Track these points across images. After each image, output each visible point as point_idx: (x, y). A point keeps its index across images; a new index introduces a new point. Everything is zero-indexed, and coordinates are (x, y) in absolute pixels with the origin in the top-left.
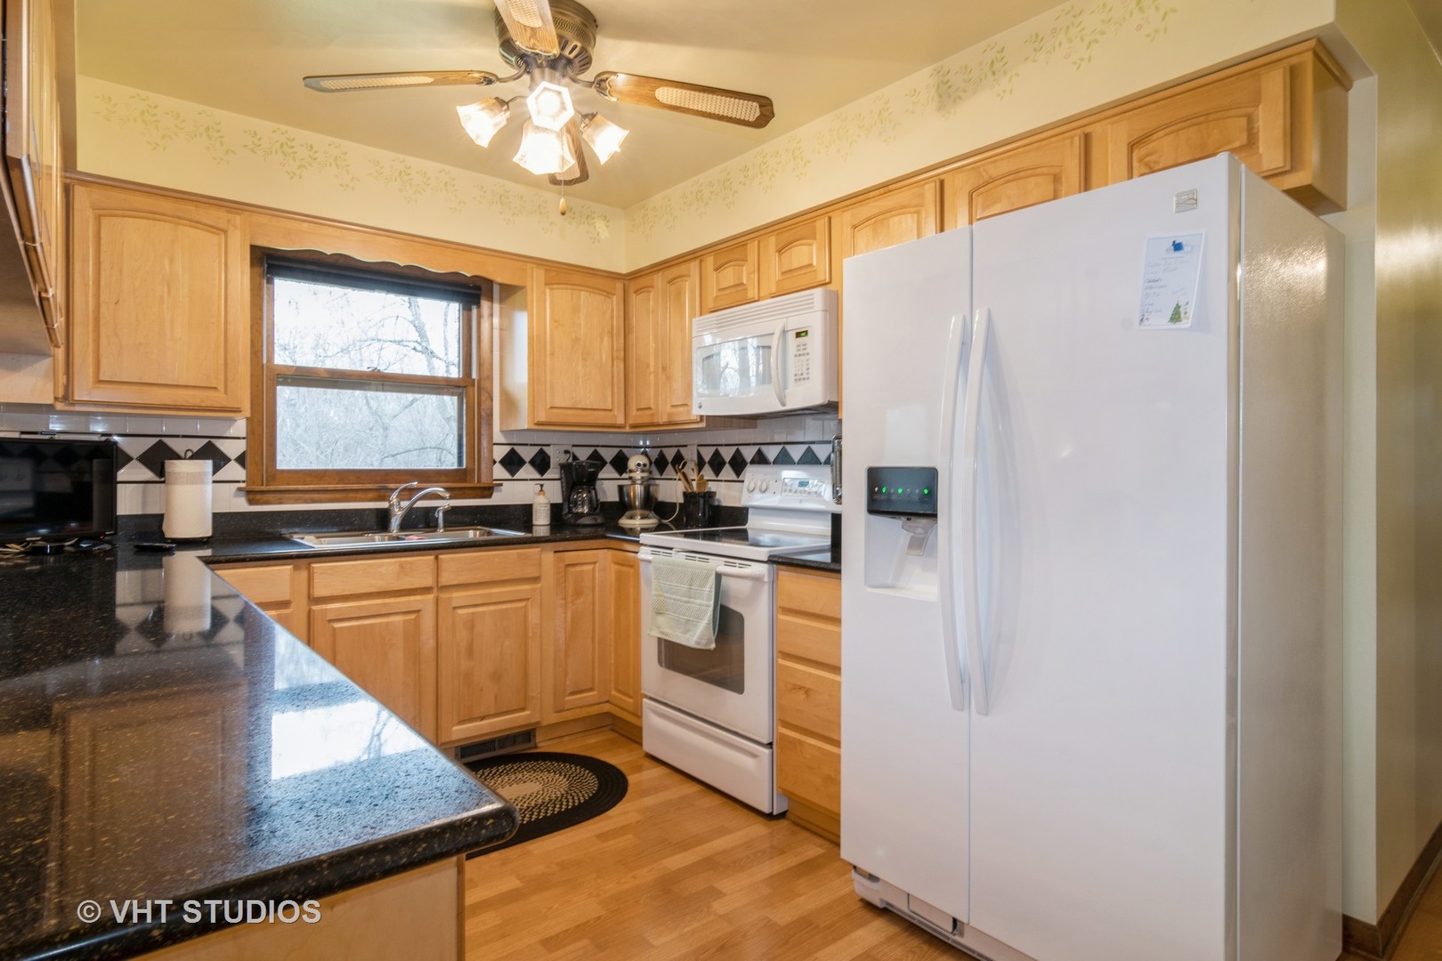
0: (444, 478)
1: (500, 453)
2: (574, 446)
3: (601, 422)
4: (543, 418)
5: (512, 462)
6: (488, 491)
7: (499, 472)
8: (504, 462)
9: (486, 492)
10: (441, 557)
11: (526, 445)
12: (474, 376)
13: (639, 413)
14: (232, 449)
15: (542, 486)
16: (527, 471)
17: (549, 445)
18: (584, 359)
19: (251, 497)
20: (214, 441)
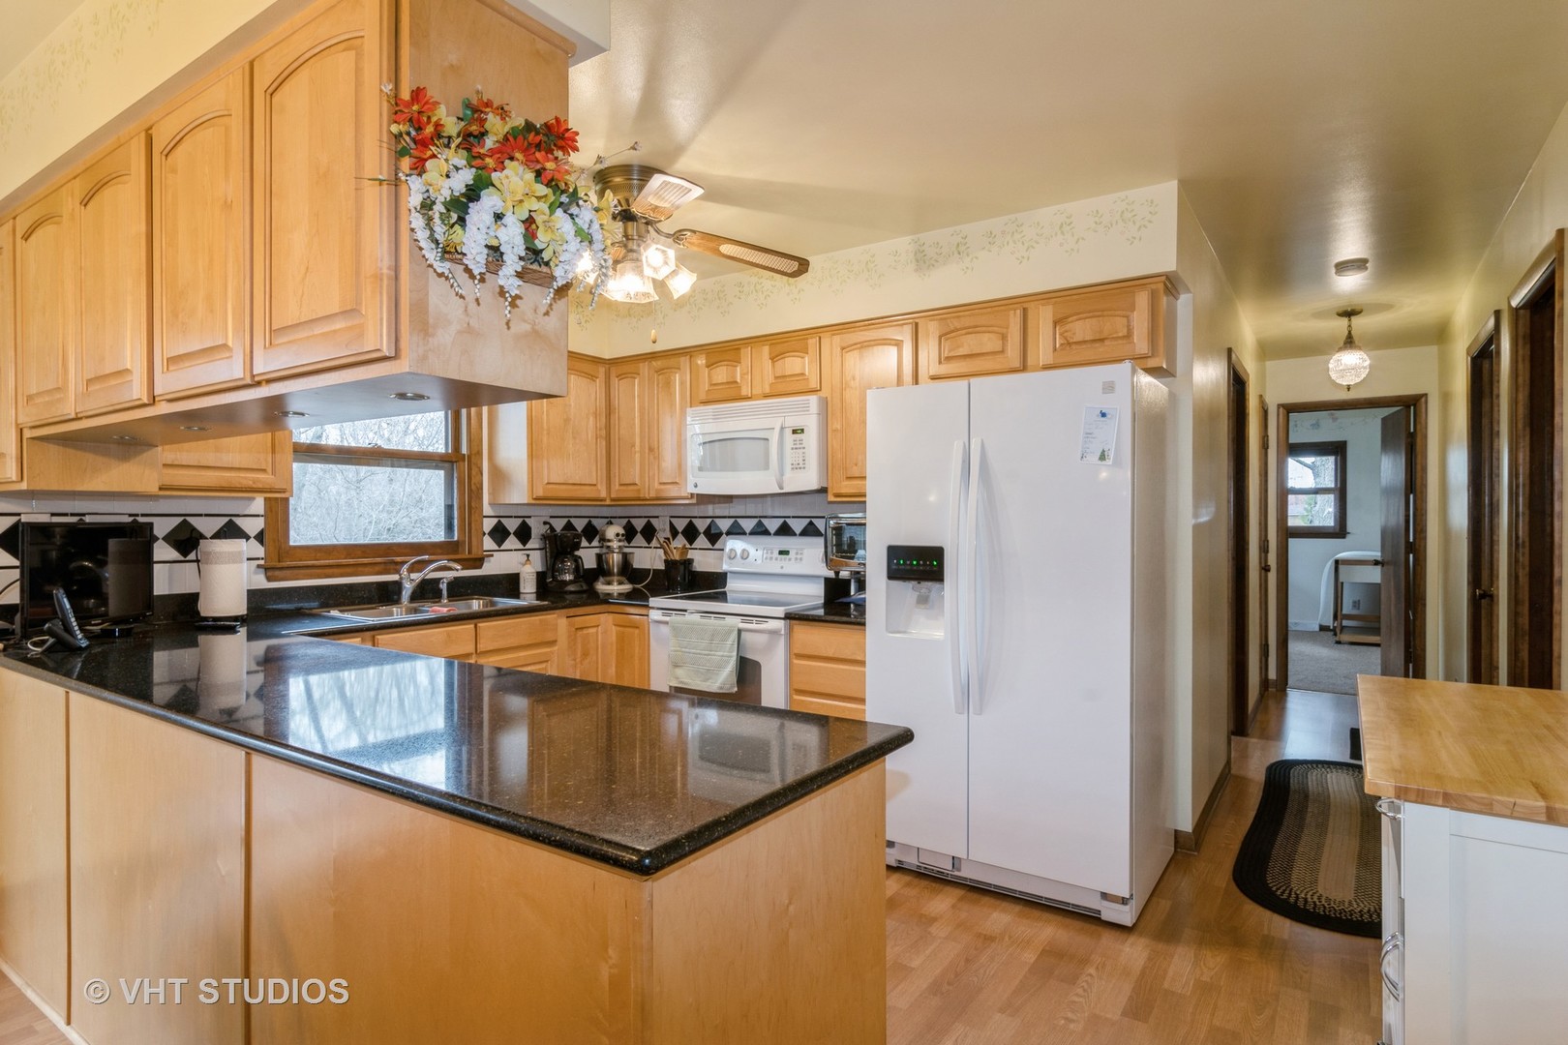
0: (440, 551)
1: (488, 525)
2: (551, 517)
3: (588, 496)
4: (540, 493)
5: (499, 533)
6: (478, 562)
7: (488, 543)
8: (492, 533)
9: (478, 563)
10: (479, 625)
11: (511, 517)
12: (464, 450)
13: (622, 488)
14: (252, 526)
15: (528, 556)
16: (512, 542)
17: (530, 517)
18: (574, 438)
19: (269, 574)
20: (234, 519)
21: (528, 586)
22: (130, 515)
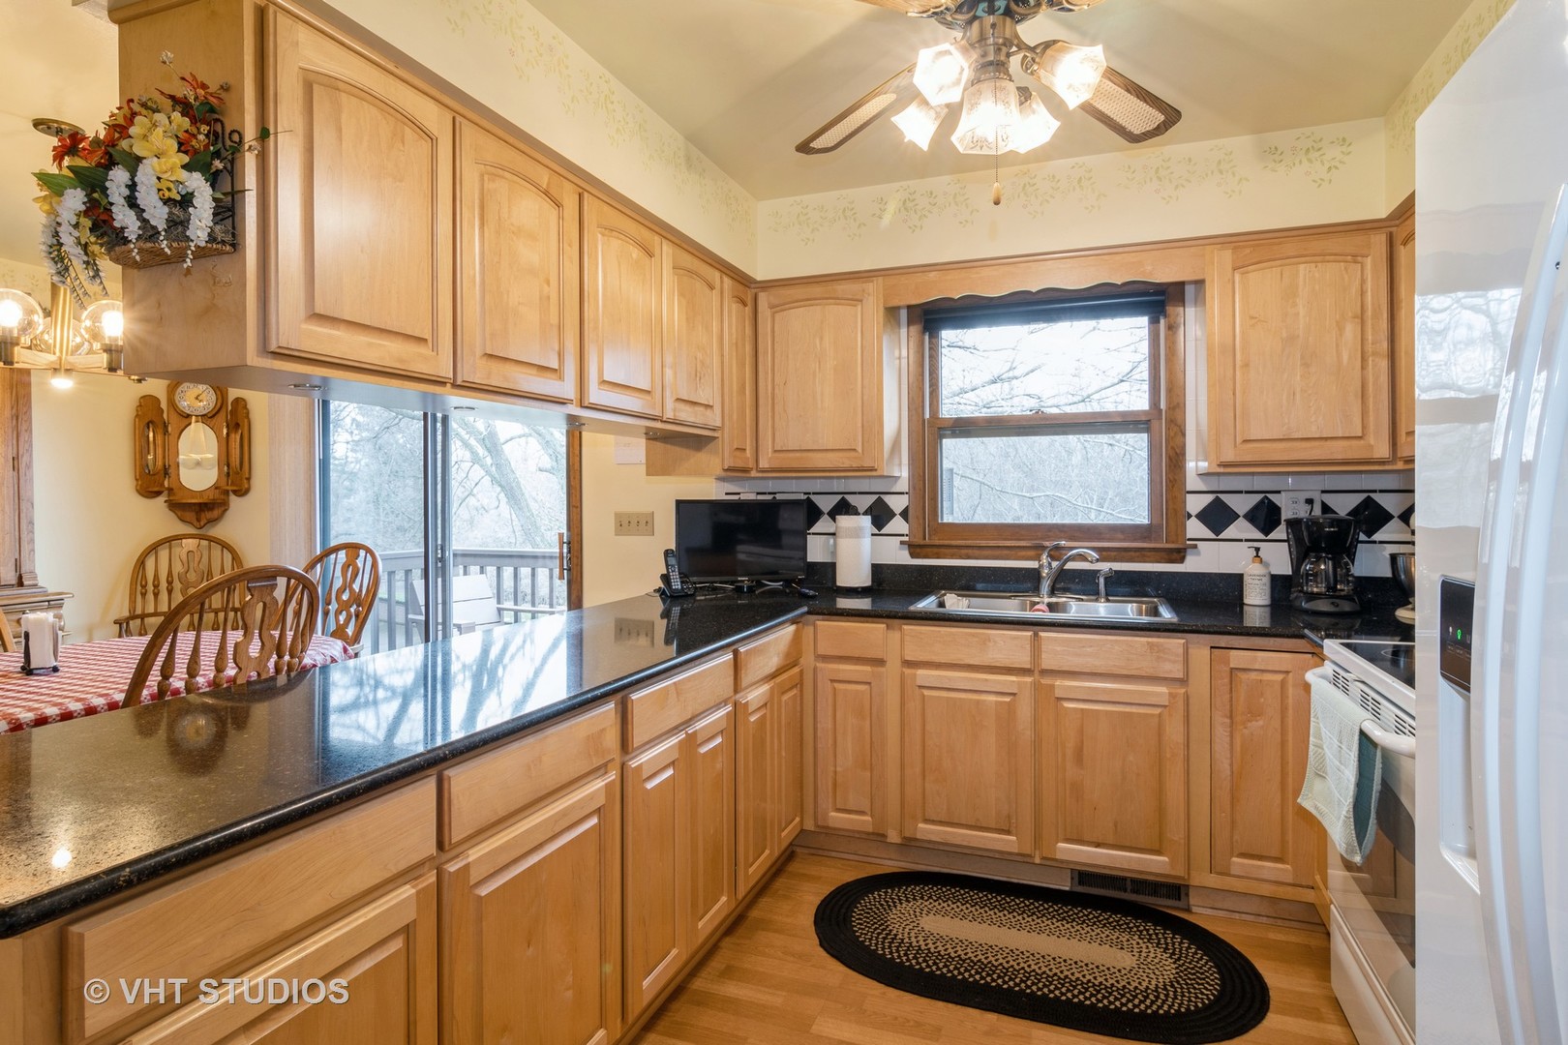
0: (1120, 536)
1: (1195, 504)
2: (1323, 492)
3: (1339, 456)
4: (1229, 456)
5: (1217, 517)
6: (1179, 555)
7: (1195, 528)
8: (1204, 516)
9: (1175, 556)
10: (1042, 634)
11: (1241, 492)
12: (1163, 406)
14: (897, 504)
15: (1257, 550)
16: (1240, 528)
17: (1279, 492)
19: (913, 550)
20: (882, 496)
21: (1257, 596)
22: (805, 494)
